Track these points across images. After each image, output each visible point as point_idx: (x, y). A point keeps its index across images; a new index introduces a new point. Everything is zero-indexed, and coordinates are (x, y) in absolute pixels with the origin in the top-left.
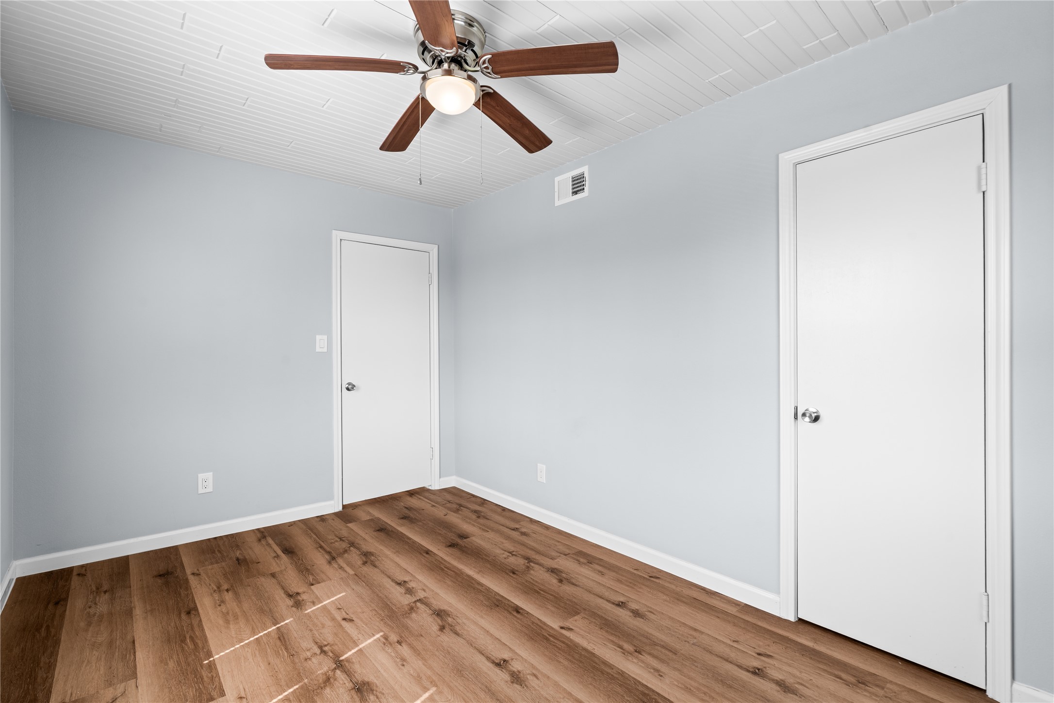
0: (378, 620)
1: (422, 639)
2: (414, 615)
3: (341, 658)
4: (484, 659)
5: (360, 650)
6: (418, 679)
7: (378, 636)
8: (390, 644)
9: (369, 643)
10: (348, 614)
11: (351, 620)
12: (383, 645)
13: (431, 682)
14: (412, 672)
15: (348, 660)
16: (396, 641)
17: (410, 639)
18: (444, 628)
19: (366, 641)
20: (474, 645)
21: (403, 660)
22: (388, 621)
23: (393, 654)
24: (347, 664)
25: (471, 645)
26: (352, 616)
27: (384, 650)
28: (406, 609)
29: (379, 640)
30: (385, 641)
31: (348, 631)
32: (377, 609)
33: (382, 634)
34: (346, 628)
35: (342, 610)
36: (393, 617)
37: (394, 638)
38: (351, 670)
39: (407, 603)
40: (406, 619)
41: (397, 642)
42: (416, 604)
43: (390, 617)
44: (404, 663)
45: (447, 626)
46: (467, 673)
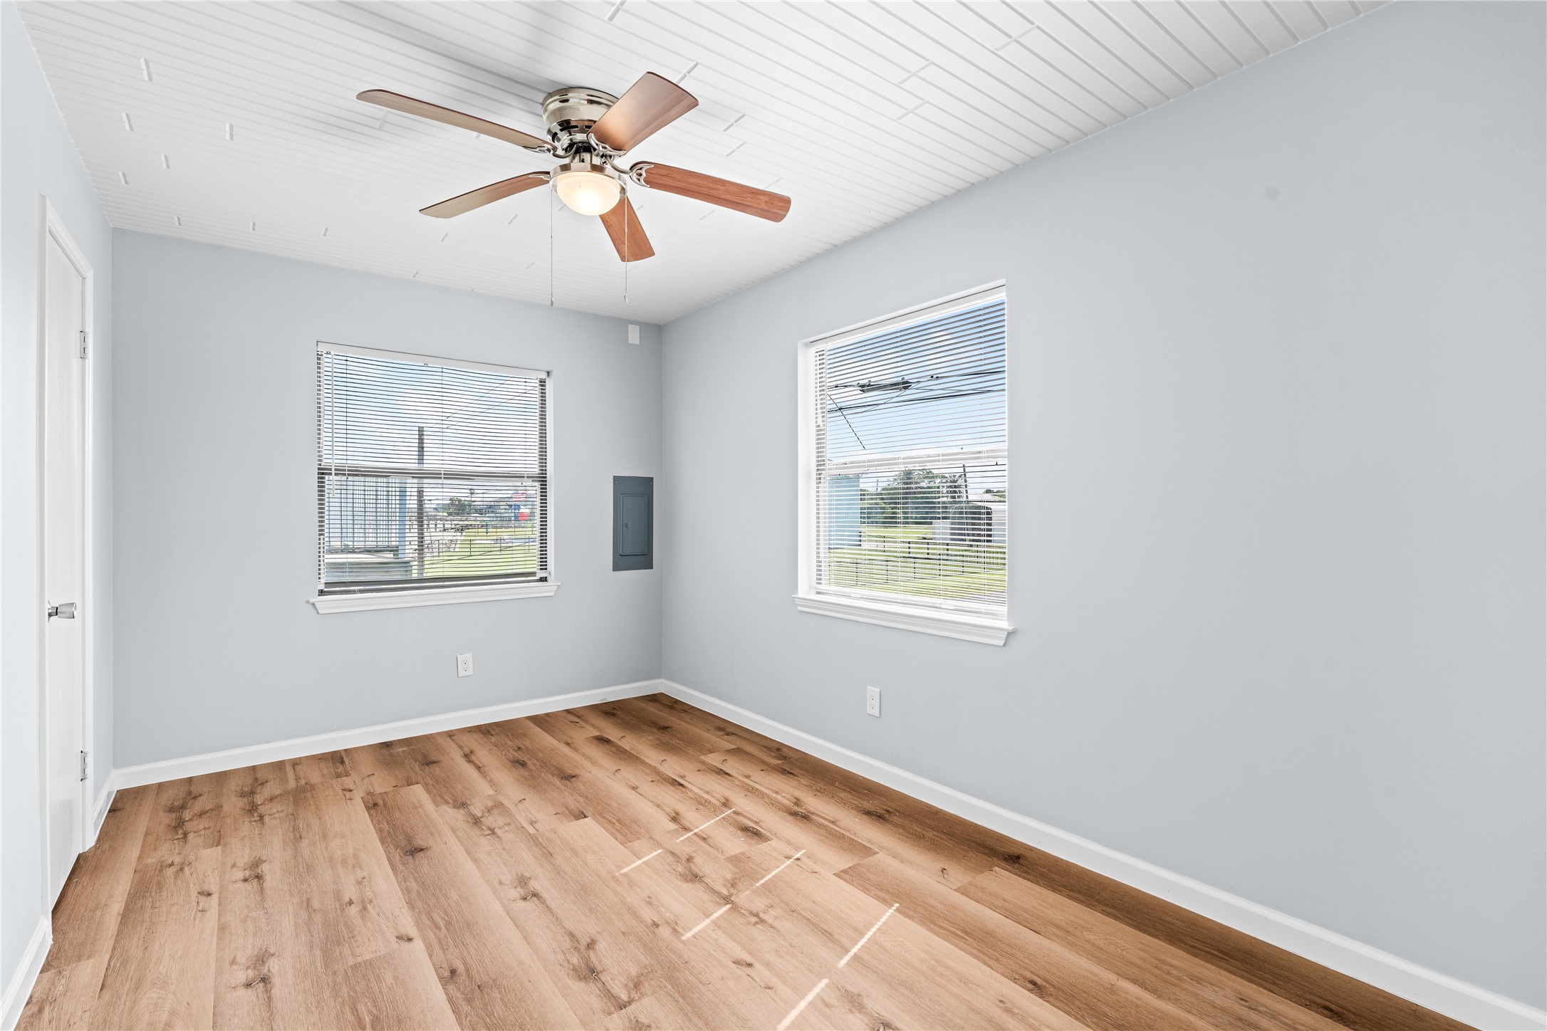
0: (693, 963)
1: (623, 929)
2: (634, 971)
3: (729, 906)
4: (550, 902)
5: (707, 916)
6: (632, 884)
7: (688, 935)
8: (668, 923)
9: (698, 924)
10: (748, 975)
11: (737, 962)
12: (678, 921)
13: (618, 880)
14: (639, 890)
15: (720, 905)
16: (660, 927)
17: (642, 930)
18: (588, 945)
19: (703, 929)
20: (554, 919)
21: (649, 903)
22: (677, 960)
23: (663, 910)
24: (718, 900)
25: (557, 919)
26: (739, 972)
27: (676, 916)
28: (646, 985)
29: (684, 929)
30: (677, 927)
31: (735, 944)
32: (700, 985)
33: (684, 938)
34: (741, 948)
35: (763, 985)
36: (669, 968)
37: (664, 932)
38: (711, 894)
39: (646, 1000)
40: (647, 962)
41: (658, 925)
42: (629, 997)
43: (675, 967)
44: (648, 899)
45: (582, 948)
46: (575, 888)
